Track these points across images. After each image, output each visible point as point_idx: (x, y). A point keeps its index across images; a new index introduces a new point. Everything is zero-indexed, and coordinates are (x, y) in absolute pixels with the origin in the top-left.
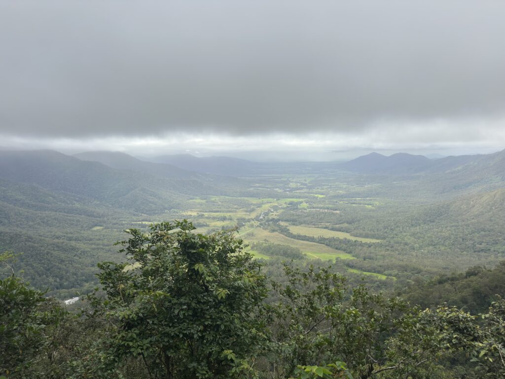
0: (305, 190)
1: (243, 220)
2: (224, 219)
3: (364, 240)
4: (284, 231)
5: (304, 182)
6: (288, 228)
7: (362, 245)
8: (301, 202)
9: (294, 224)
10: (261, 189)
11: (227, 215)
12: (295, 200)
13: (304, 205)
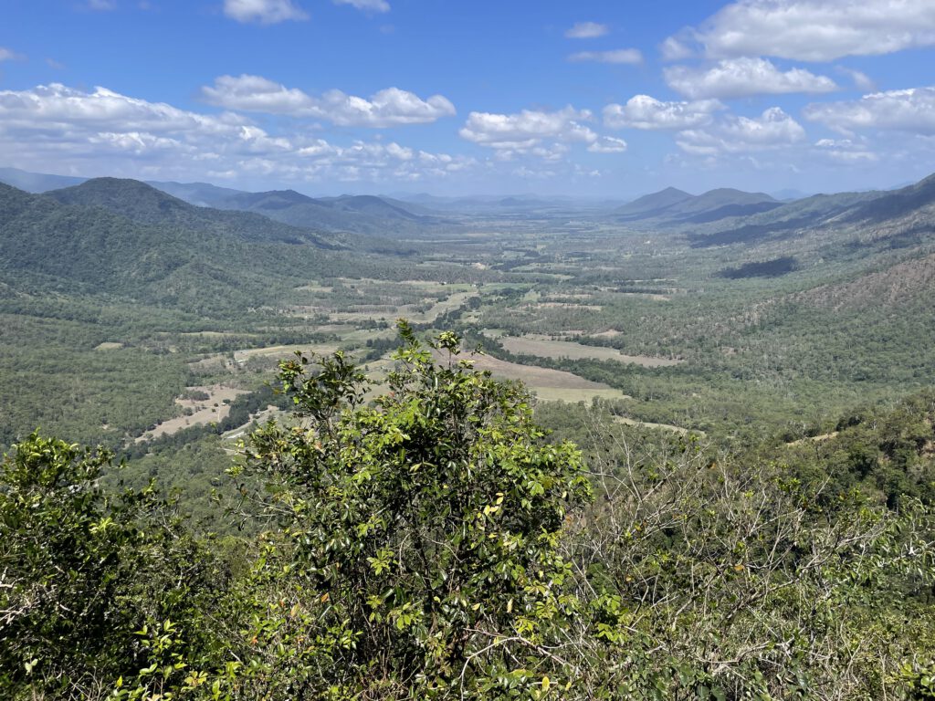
0: (534, 266)
2: (371, 325)
3: (646, 362)
4: (494, 348)
5: (532, 249)
6: (499, 342)
7: (641, 370)
8: (526, 291)
9: (511, 335)
10: (444, 263)
11: (377, 317)
12: (516, 287)
13: (531, 296)
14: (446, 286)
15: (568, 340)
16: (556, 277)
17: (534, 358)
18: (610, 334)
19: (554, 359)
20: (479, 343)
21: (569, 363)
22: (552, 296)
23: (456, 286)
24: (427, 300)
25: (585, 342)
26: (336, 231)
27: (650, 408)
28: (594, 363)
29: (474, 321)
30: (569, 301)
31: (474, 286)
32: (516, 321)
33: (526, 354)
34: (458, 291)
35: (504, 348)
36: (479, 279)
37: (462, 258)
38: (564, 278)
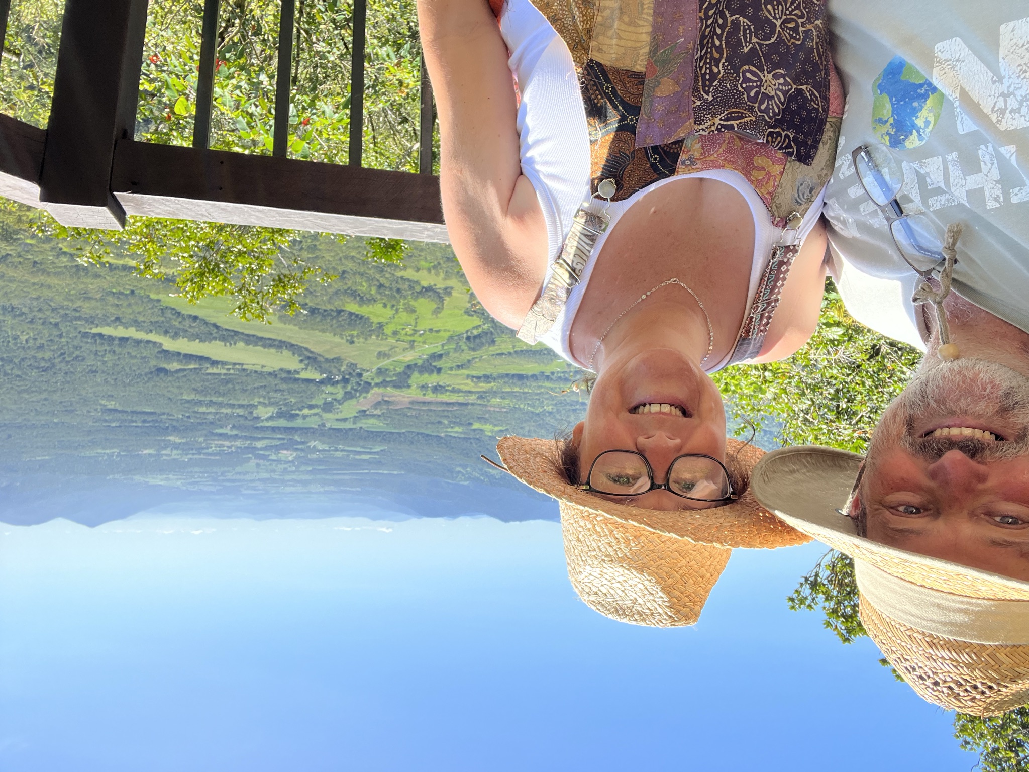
0: (259, 444)
1: (397, 386)
4: (311, 359)
5: (261, 462)
8: (271, 418)
9: (289, 372)
13: (265, 412)
14: (358, 425)
15: (224, 363)
16: (235, 432)
17: (264, 346)
18: (175, 366)
19: (241, 344)
20: (326, 366)
21: (223, 339)
22: (241, 411)
23: (348, 425)
28: (194, 337)
29: (329, 389)
30: (221, 405)
31: (328, 425)
32: (284, 386)
33: (273, 351)
34: (345, 420)
35: (297, 358)
36: (321, 432)
37: (339, 454)
38: (226, 430)
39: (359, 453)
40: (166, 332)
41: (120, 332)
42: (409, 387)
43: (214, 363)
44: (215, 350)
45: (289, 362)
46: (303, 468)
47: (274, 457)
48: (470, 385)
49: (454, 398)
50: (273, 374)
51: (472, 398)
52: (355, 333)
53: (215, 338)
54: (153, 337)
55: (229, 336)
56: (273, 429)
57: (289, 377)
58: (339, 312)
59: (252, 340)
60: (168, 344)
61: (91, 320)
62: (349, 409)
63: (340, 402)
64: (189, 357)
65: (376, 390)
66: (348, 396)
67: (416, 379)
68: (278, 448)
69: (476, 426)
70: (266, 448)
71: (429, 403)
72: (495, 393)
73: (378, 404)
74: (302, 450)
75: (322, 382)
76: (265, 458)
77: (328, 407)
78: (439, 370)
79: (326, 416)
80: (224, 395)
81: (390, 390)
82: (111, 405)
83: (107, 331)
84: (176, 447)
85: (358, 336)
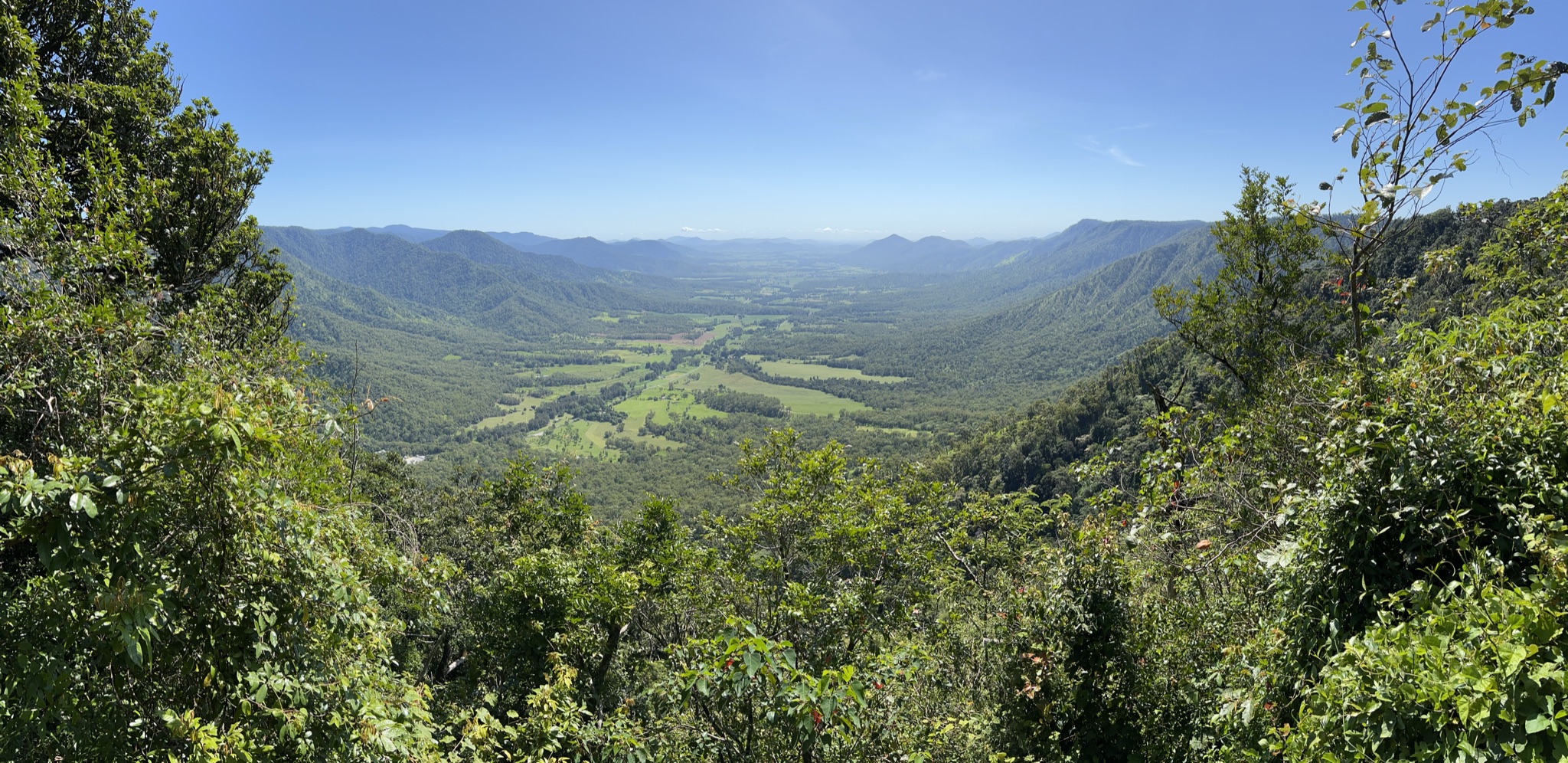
0: (788, 300)
1: (682, 352)
2: (649, 351)
3: (882, 380)
4: (753, 371)
5: (786, 286)
6: (759, 365)
7: (879, 387)
8: (781, 321)
9: (769, 359)
10: (712, 298)
11: (655, 344)
12: (772, 318)
13: (786, 326)
14: (713, 318)
15: (818, 363)
16: (806, 309)
17: (789, 378)
18: (852, 358)
19: (806, 379)
20: (741, 366)
21: (820, 382)
22: (803, 326)
23: (721, 318)
24: (697, 330)
25: (834, 365)
26: (623, 270)
27: (887, 417)
28: (841, 381)
29: (737, 348)
30: (818, 330)
31: (737, 317)
32: (773, 348)
33: (782, 376)
34: (724, 322)
35: (764, 371)
36: (741, 312)
37: (727, 293)
38: (812, 310)
39: (711, 295)
40: (860, 383)
41: (890, 380)
42: (672, 352)
43: (824, 363)
44: (825, 373)
45: (770, 368)
46: (755, 281)
47: (777, 290)
48: (621, 354)
49: (635, 343)
50: (781, 357)
51: (619, 343)
52: (719, 394)
53: (826, 382)
54: (868, 378)
55: (815, 385)
56: (778, 313)
57: (769, 356)
58: (732, 411)
59: (799, 383)
60: (857, 374)
61: (908, 385)
62: (720, 332)
63: (728, 336)
64: (842, 366)
65: (700, 348)
66: (722, 342)
67: (666, 358)
68: (774, 297)
69: (616, 320)
70: (783, 297)
71: (656, 338)
72: (601, 348)
73: (697, 337)
74: (755, 296)
75: (743, 353)
76: (783, 289)
77: (737, 332)
78: (648, 366)
79: (739, 325)
80: (816, 339)
81: (688, 348)
82: (890, 326)
83: (898, 380)
84: (846, 297)
85: (716, 392)
